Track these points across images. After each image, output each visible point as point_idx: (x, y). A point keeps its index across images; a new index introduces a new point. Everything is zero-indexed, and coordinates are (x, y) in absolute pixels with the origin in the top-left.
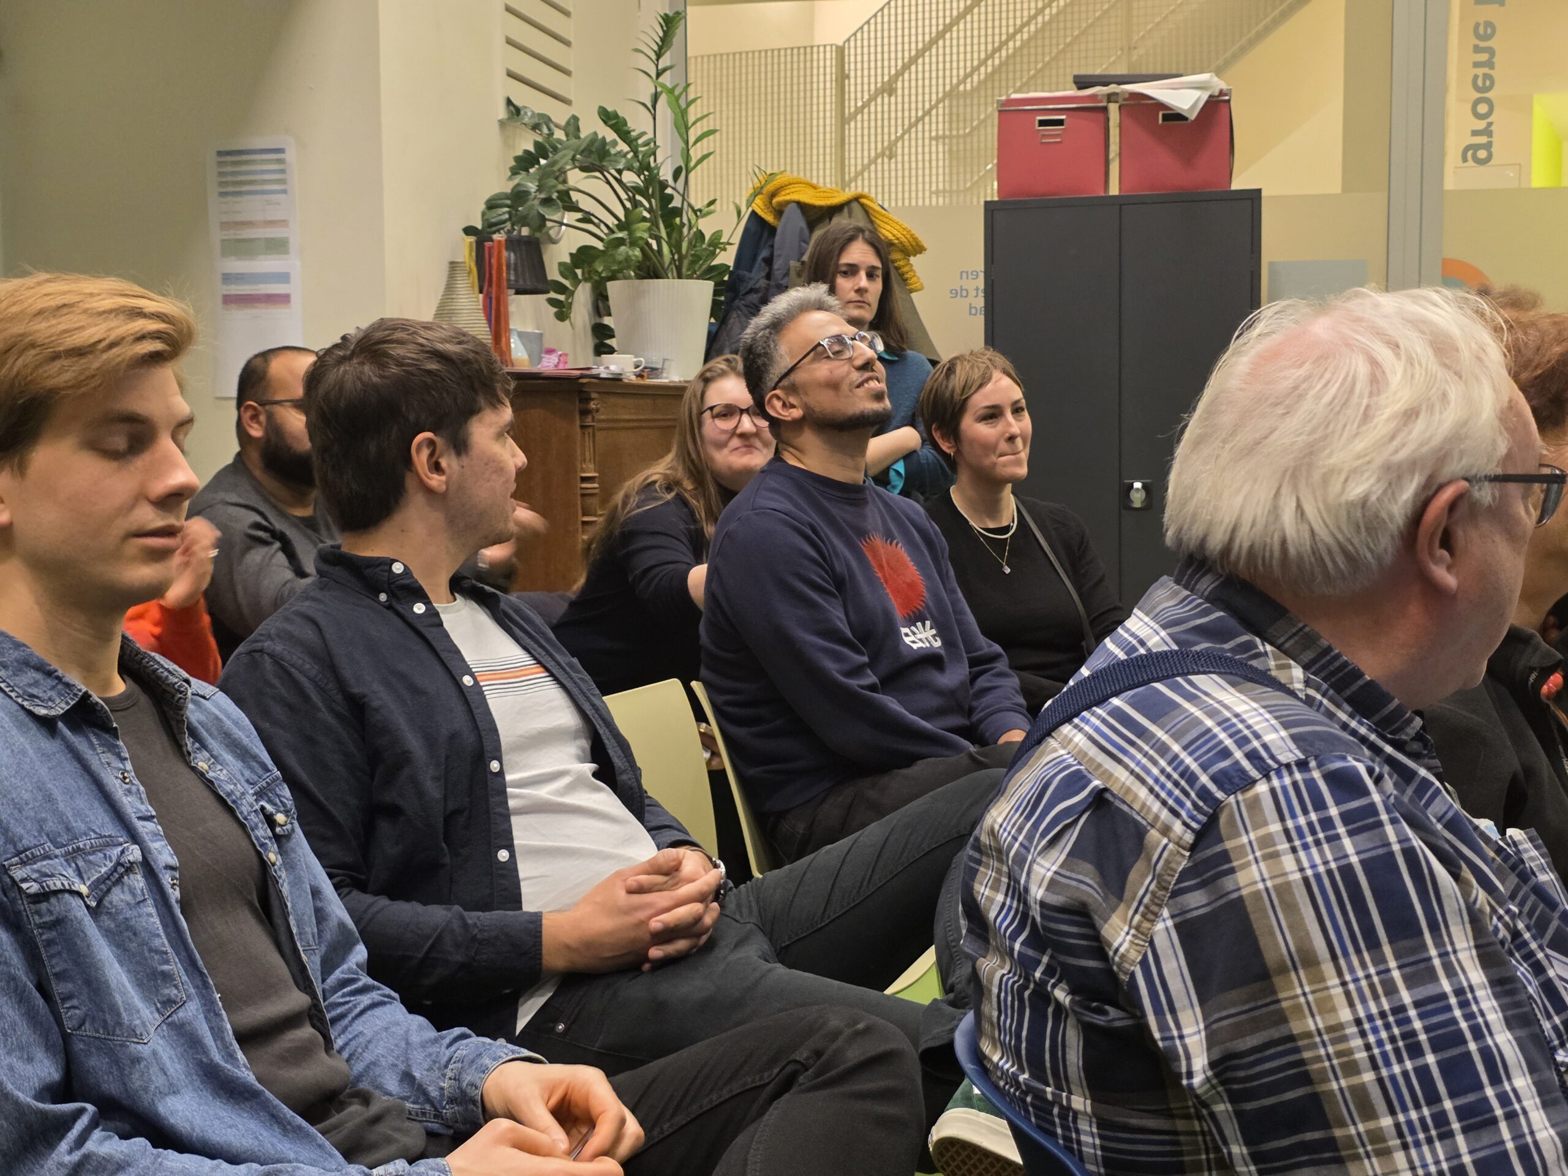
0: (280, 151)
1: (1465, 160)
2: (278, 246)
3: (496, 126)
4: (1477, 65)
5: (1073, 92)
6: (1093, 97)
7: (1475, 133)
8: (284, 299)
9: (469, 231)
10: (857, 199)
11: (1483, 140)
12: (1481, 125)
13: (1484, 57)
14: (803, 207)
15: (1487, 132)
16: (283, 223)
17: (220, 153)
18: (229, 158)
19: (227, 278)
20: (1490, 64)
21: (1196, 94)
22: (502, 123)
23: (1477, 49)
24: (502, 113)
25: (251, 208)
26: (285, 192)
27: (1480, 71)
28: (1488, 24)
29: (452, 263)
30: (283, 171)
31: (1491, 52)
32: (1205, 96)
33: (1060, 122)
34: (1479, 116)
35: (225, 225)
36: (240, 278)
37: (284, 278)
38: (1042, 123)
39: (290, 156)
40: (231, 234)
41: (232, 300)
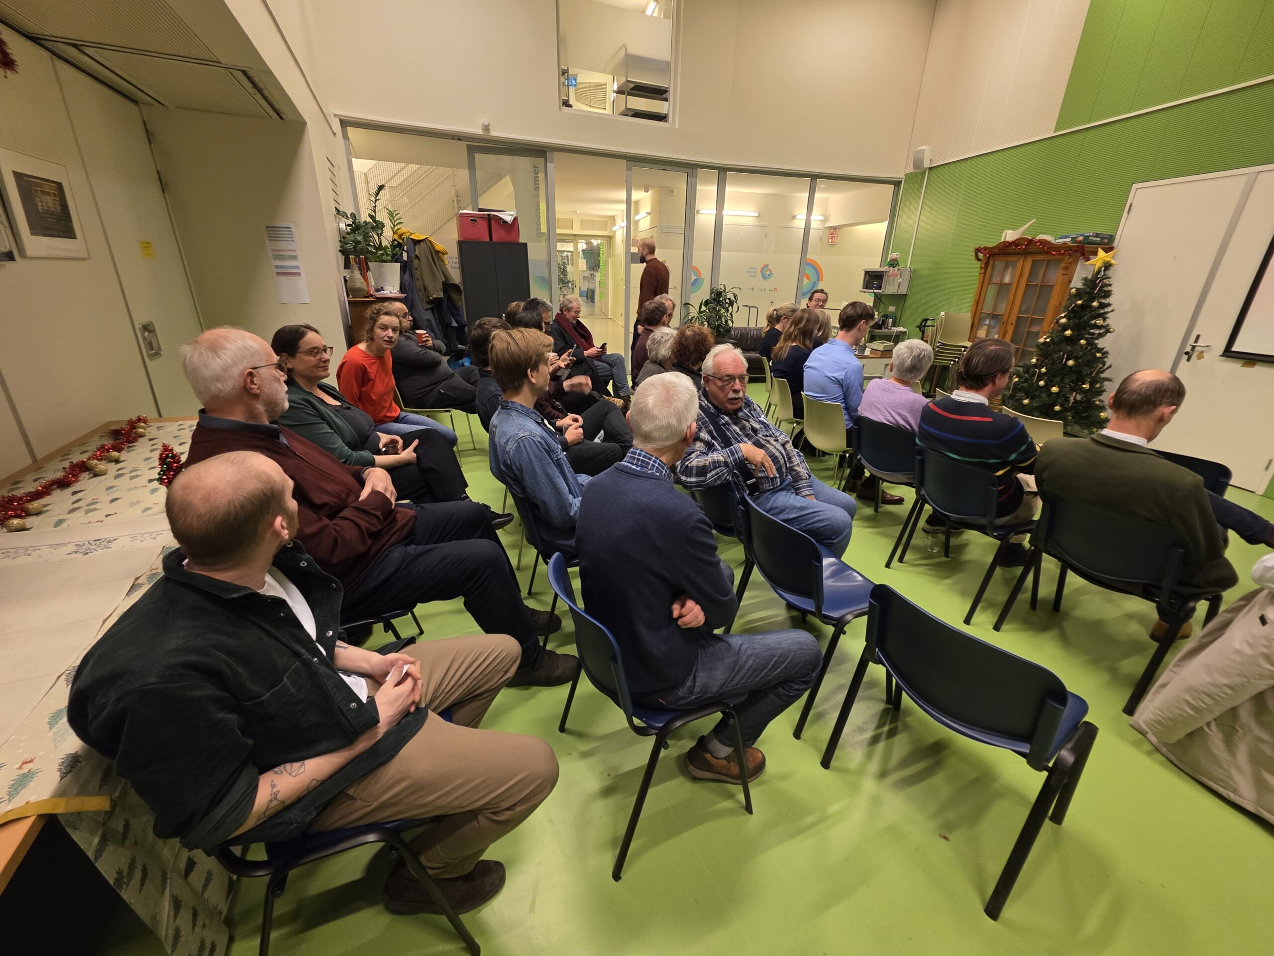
0: (290, 228)
2: (294, 258)
5: (478, 212)
6: (482, 215)
8: (299, 274)
10: (426, 238)
16: (295, 251)
17: (267, 227)
18: (271, 229)
19: (276, 267)
21: (510, 217)
25: (282, 245)
26: (293, 241)
30: (292, 234)
32: (513, 218)
33: (476, 221)
35: (273, 250)
36: (281, 267)
37: (298, 267)
38: (471, 220)
39: (294, 229)
40: (276, 253)
41: (278, 274)
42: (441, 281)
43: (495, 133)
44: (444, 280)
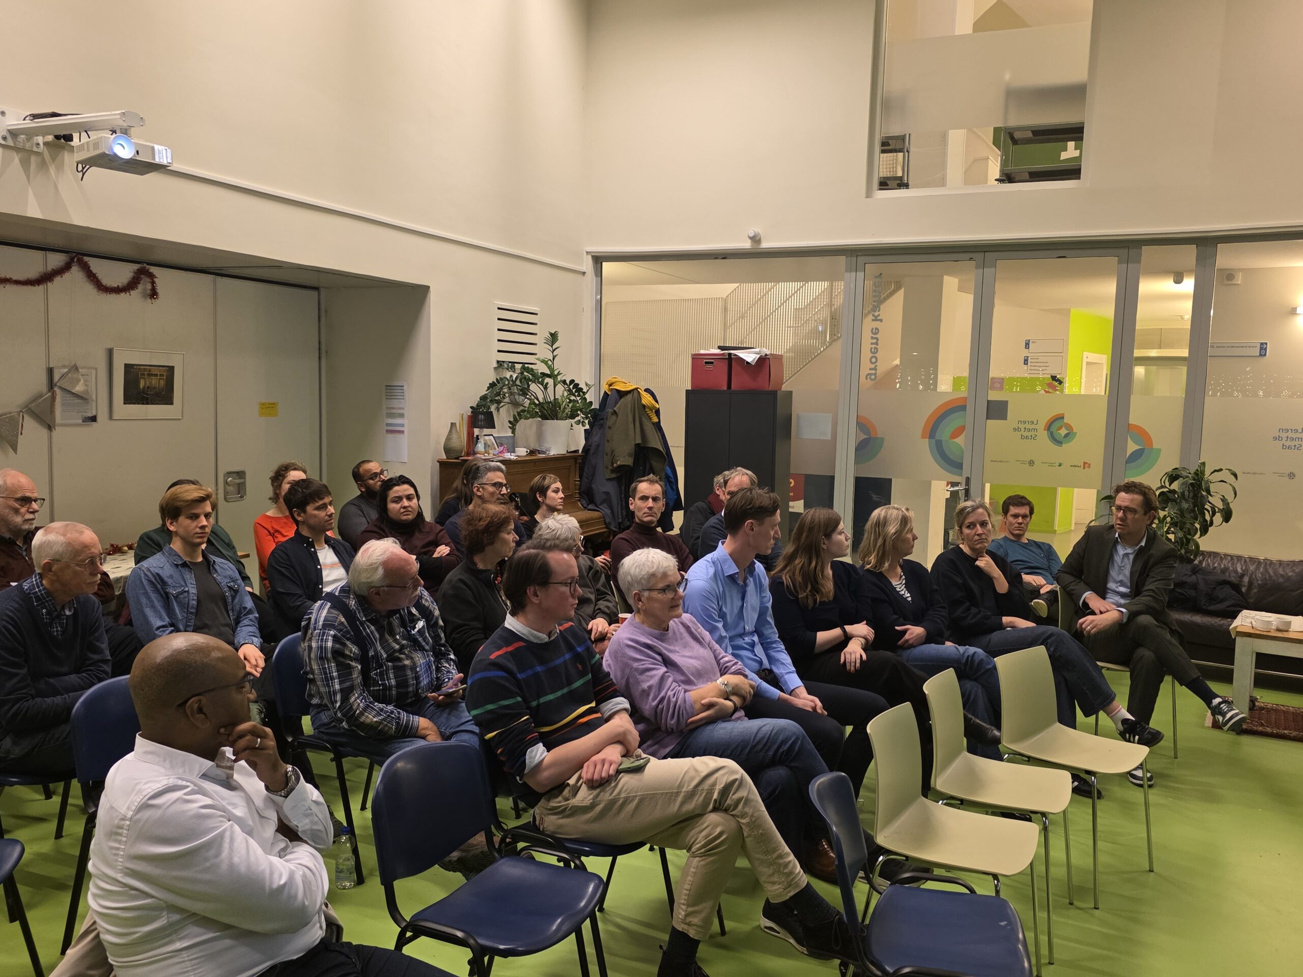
0: (403, 386)
1: (867, 379)
2: (402, 416)
3: (493, 370)
4: (872, 344)
5: (718, 351)
6: (723, 354)
7: (871, 369)
8: (402, 432)
9: (472, 407)
10: (636, 389)
11: (873, 372)
12: (873, 366)
13: (875, 341)
14: (618, 391)
15: (875, 369)
16: (403, 409)
17: (386, 386)
18: (389, 388)
19: (388, 425)
20: (877, 344)
21: (756, 355)
22: (495, 368)
23: (872, 338)
24: (495, 365)
25: (395, 403)
26: (404, 399)
27: (873, 346)
28: (876, 329)
29: (452, 423)
30: (403, 393)
31: (877, 339)
32: (758, 356)
33: (712, 363)
34: (872, 363)
35: (388, 408)
36: (390, 425)
37: (403, 425)
38: (706, 363)
39: (406, 388)
40: (388, 411)
41: (388, 431)
42: (633, 443)
43: (766, 245)
44: (639, 441)
